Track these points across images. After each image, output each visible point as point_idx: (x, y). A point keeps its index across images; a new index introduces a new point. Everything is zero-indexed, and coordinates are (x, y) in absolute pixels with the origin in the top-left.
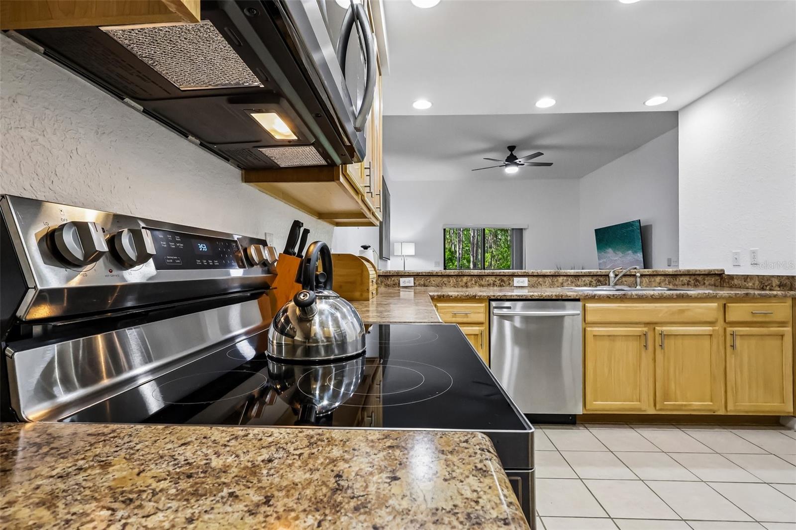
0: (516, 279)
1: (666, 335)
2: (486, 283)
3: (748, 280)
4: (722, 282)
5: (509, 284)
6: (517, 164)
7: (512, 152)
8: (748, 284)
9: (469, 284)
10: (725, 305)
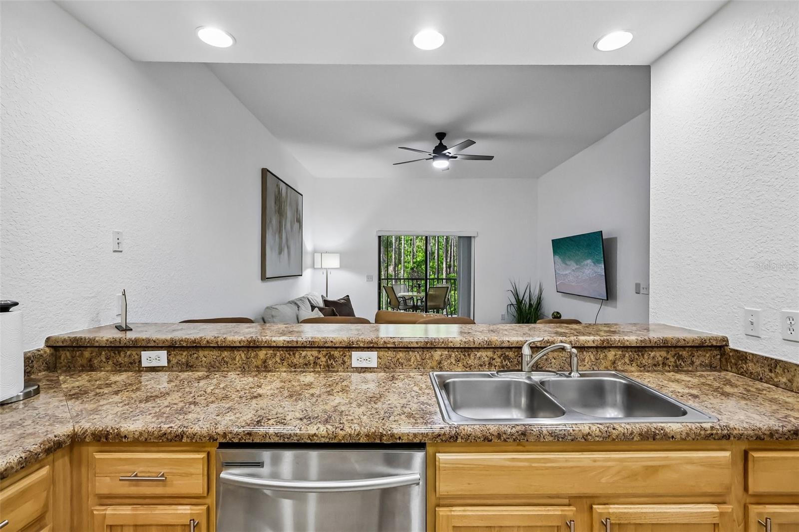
0: (355, 355)
1: (615, 524)
2: (301, 361)
3: (779, 370)
4: (723, 360)
5: (344, 363)
6: (448, 157)
7: (441, 141)
8: (776, 377)
9: (270, 363)
10: (746, 454)
